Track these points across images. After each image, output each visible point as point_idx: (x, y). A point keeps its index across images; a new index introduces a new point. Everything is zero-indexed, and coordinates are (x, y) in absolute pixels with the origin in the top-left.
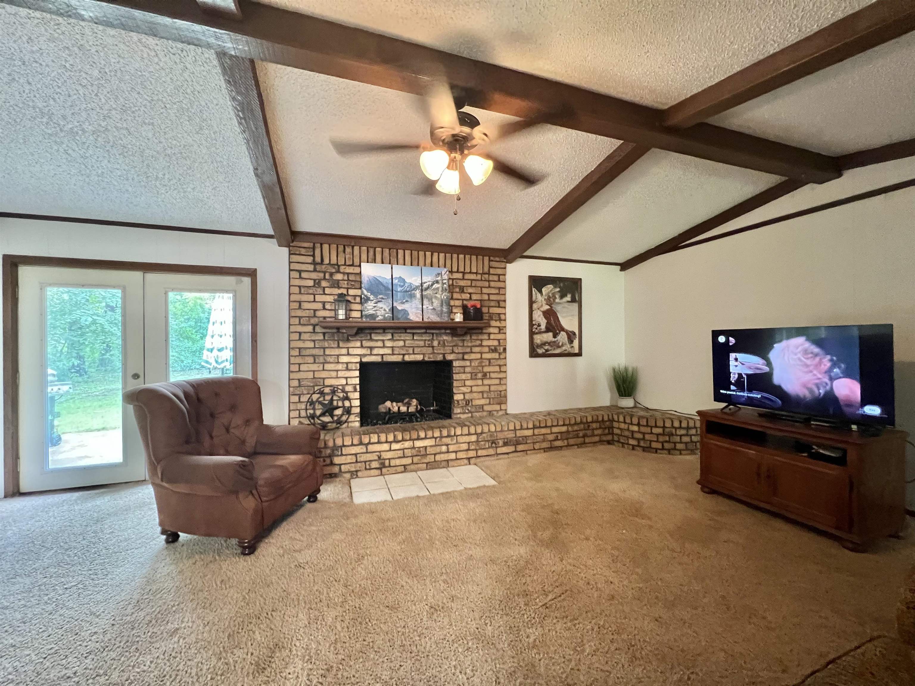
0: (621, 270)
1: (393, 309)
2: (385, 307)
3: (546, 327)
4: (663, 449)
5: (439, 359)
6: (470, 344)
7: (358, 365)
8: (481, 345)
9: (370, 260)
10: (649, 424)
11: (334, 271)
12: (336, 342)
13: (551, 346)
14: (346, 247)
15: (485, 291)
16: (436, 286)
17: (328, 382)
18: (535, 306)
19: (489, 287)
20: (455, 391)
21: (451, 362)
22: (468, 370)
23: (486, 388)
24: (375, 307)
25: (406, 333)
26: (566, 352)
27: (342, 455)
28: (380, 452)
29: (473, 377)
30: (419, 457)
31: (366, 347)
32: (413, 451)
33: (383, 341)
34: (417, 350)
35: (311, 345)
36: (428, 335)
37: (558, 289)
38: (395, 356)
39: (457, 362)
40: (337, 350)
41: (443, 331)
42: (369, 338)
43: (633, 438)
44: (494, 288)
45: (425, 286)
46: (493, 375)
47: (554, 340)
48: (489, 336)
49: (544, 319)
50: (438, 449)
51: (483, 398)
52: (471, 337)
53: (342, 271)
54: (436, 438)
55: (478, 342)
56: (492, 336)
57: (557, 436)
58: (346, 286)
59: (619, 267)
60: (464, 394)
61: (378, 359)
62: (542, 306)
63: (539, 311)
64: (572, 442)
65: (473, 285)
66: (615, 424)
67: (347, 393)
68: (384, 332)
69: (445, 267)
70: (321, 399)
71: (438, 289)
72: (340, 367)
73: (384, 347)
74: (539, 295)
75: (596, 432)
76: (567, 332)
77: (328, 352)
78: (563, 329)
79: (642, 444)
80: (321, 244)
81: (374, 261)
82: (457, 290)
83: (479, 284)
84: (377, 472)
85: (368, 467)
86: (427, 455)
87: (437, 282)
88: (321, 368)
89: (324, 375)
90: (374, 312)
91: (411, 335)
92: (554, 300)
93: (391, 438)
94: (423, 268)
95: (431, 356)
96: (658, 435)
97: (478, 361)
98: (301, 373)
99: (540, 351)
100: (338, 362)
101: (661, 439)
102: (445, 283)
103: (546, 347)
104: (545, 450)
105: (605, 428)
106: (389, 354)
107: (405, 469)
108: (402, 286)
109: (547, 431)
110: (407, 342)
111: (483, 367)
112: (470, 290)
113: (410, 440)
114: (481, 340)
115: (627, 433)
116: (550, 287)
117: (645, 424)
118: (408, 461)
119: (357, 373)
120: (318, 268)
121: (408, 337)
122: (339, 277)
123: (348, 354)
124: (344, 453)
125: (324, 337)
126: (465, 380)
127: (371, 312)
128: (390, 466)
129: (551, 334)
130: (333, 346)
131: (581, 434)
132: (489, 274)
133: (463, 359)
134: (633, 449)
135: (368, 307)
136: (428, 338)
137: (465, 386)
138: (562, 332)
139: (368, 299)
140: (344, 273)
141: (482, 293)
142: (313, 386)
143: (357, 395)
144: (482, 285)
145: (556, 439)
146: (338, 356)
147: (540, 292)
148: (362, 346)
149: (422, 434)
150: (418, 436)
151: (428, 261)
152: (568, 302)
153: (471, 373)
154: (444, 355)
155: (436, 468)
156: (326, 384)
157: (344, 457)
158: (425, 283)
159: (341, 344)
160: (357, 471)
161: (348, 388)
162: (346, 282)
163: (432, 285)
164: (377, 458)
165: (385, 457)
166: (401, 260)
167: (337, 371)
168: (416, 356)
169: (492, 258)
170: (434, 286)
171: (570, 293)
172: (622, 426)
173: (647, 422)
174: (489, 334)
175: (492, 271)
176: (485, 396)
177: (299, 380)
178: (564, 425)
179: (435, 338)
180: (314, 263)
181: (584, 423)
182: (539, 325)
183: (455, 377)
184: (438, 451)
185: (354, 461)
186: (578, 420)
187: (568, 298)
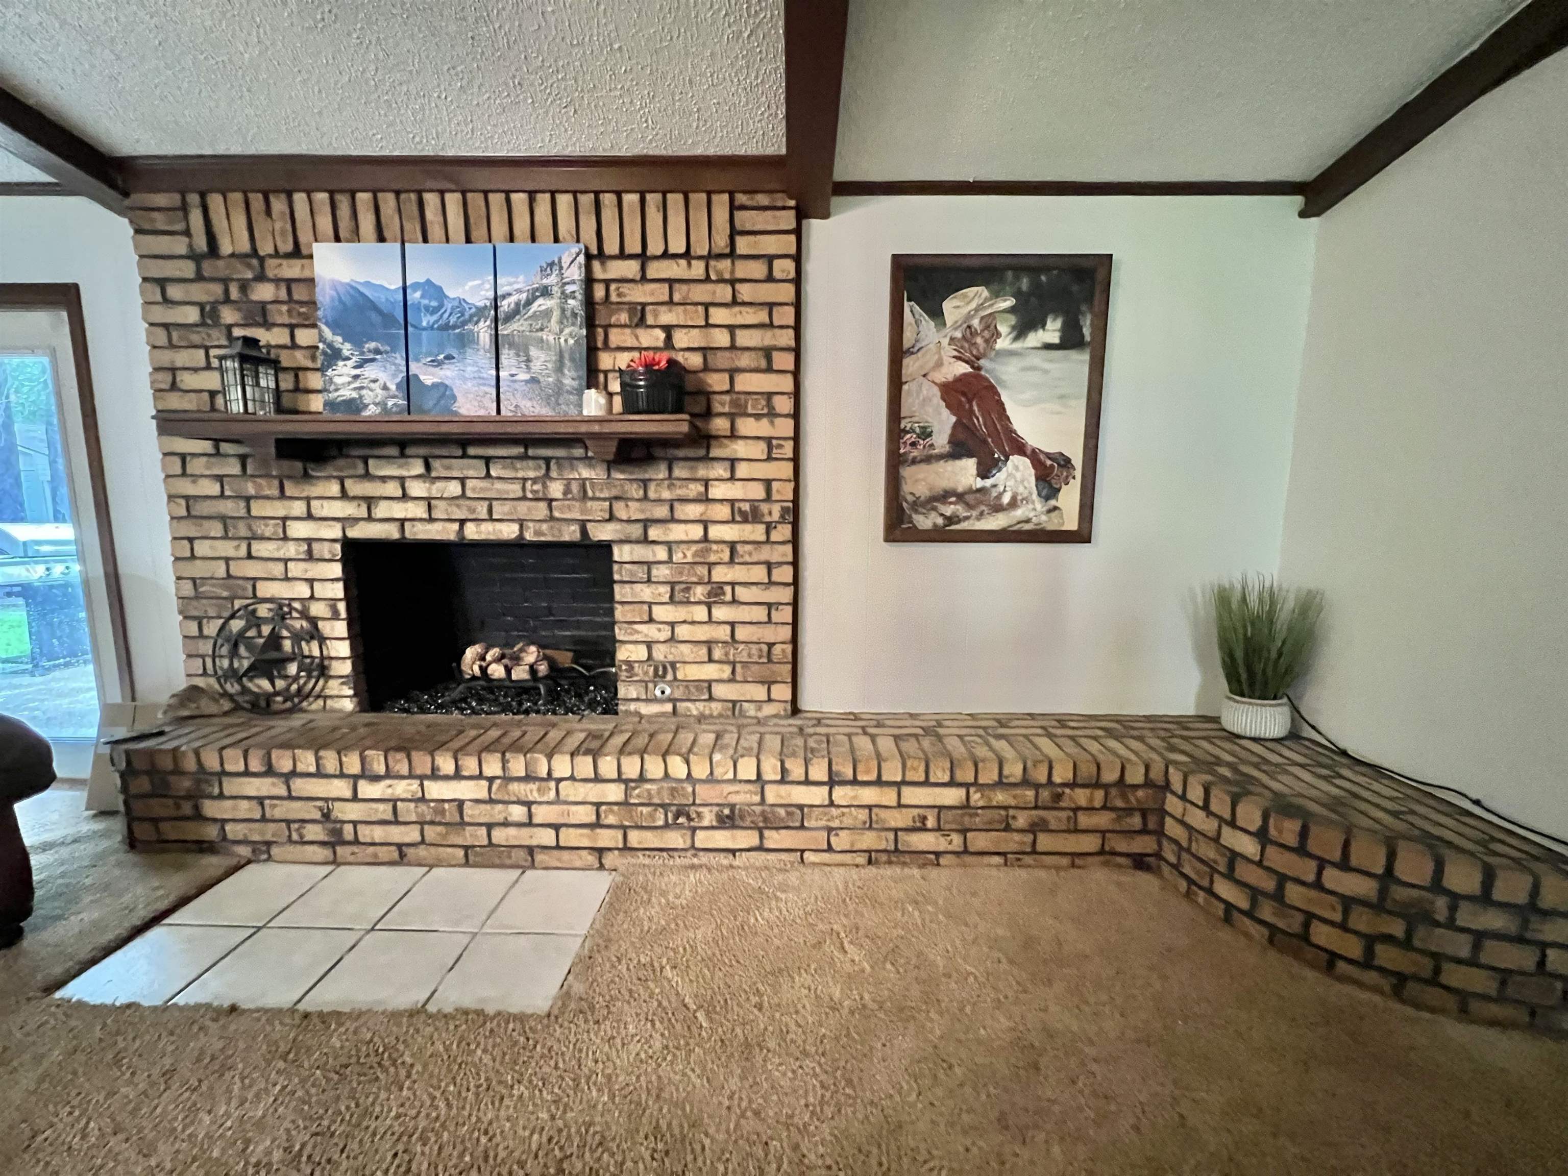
0: (1303, 214)
1: (409, 383)
2: (383, 377)
3: (953, 441)
4: (1367, 963)
5: (566, 538)
6: (666, 495)
7: (338, 547)
8: (705, 499)
9: (342, 235)
10: (1313, 846)
11: (249, 275)
12: (276, 483)
13: (969, 507)
14: (272, 198)
15: (719, 316)
16: (541, 304)
17: (266, 590)
18: (910, 366)
19: (735, 302)
20: (619, 634)
21: (606, 547)
22: (662, 572)
23: (723, 633)
24: (356, 377)
25: (465, 456)
26: (1027, 527)
27: (221, 796)
28: (326, 800)
29: (678, 596)
30: (440, 829)
31: (355, 498)
32: (423, 807)
33: (402, 480)
34: (499, 510)
35: (215, 489)
36: (531, 463)
37: (1009, 302)
38: (438, 526)
39: (627, 548)
40: (278, 504)
41: (578, 452)
42: (361, 471)
43: (1230, 876)
44: (750, 304)
45: (505, 305)
46: (743, 593)
47: (980, 483)
48: (733, 470)
49: (946, 412)
50: (497, 813)
51: (711, 660)
52: (670, 469)
53: (270, 274)
54: (491, 780)
55: (696, 489)
56: (742, 470)
57: (924, 819)
58: (287, 320)
59: (1298, 201)
60: (649, 645)
61: (391, 532)
62: (939, 364)
63: (926, 384)
64: (979, 841)
65: (677, 297)
66: (1173, 804)
67: (313, 621)
68: (403, 455)
69: (578, 241)
70: (251, 633)
71: (547, 313)
72: (291, 550)
73: (405, 497)
74: (928, 324)
75: (1084, 820)
76: (1035, 457)
77: (258, 509)
78: (1019, 447)
79: (1267, 912)
80: (203, 196)
81: (356, 235)
82: (624, 317)
83: (701, 293)
84: (323, 853)
85: (295, 837)
86: (463, 824)
87: (545, 292)
88: (243, 552)
89: (252, 569)
90: (355, 395)
91: (481, 464)
92: (990, 341)
93: (353, 764)
94: (503, 247)
95: (545, 527)
96: (1348, 902)
97: (694, 548)
98: (198, 563)
99: (925, 521)
100: (285, 538)
101: (1361, 920)
102: (572, 295)
103: (949, 510)
104: (872, 858)
105: (1129, 811)
106: (421, 520)
107: (402, 855)
108: (434, 311)
109: (888, 797)
110: (470, 484)
111: (711, 566)
112: (667, 317)
113: (411, 776)
114: (706, 483)
115: (1208, 852)
116: (977, 294)
117: (1292, 840)
118: (411, 834)
119: (336, 570)
120: (208, 267)
121: (474, 469)
122: (264, 292)
123: (310, 516)
124: (226, 792)
125: (244, 467)
126: (650, 604)
127: (347, 393)
128: (356, 842)
129: (969, 465)
130: (267, 492)
131: (1022, 820)
132: (732, 254)
133: (645, 540)
134: (1227, 919)
135: (338, 380)
136: (532, 474)
137: (651, 620)
138: (1015, 459)
139: (335, 356)
140: (277, 281)
141: (708, 325)
142: (231, 599)
143: (341, 628)
144: (707, 299)
145: (921, 827)
146: (285, 519)
147: (936, 314)
148: (344, 495)
149: (446, 765)
150: (434, 769)
151: (522, 225)
152: (1048, 347)
153: (672, 584)
154: (583, 524)
155: (493, 866)
156: (260, 594)
157: (228, 803)
158: (504, 297)
159: (290, 490)
160: (269, 844)
161: (317, 609)
162: (284, 308)
163: (529, 303)
164: (317, 815)
165: (341, 817)
166: (435, 230)
167: (286, 561)
168: (498, 525)
169: (741, 198)
170: (535, 307)
171: (1056, 312)
172: (1197, 818)
173: (1304, 834)
174: (733, 462)
175: (743, 245)
176: (718, 654)
177: (194, 580)
178: (952, 783)
179: (554, 474)
180: (194, 256)
181: (1037, 786)
182: (926, 433)
183: (619, 592)
184: (500, 818)
185: (258, 816)
186: (1014, 771)
187: (1052, 332)
